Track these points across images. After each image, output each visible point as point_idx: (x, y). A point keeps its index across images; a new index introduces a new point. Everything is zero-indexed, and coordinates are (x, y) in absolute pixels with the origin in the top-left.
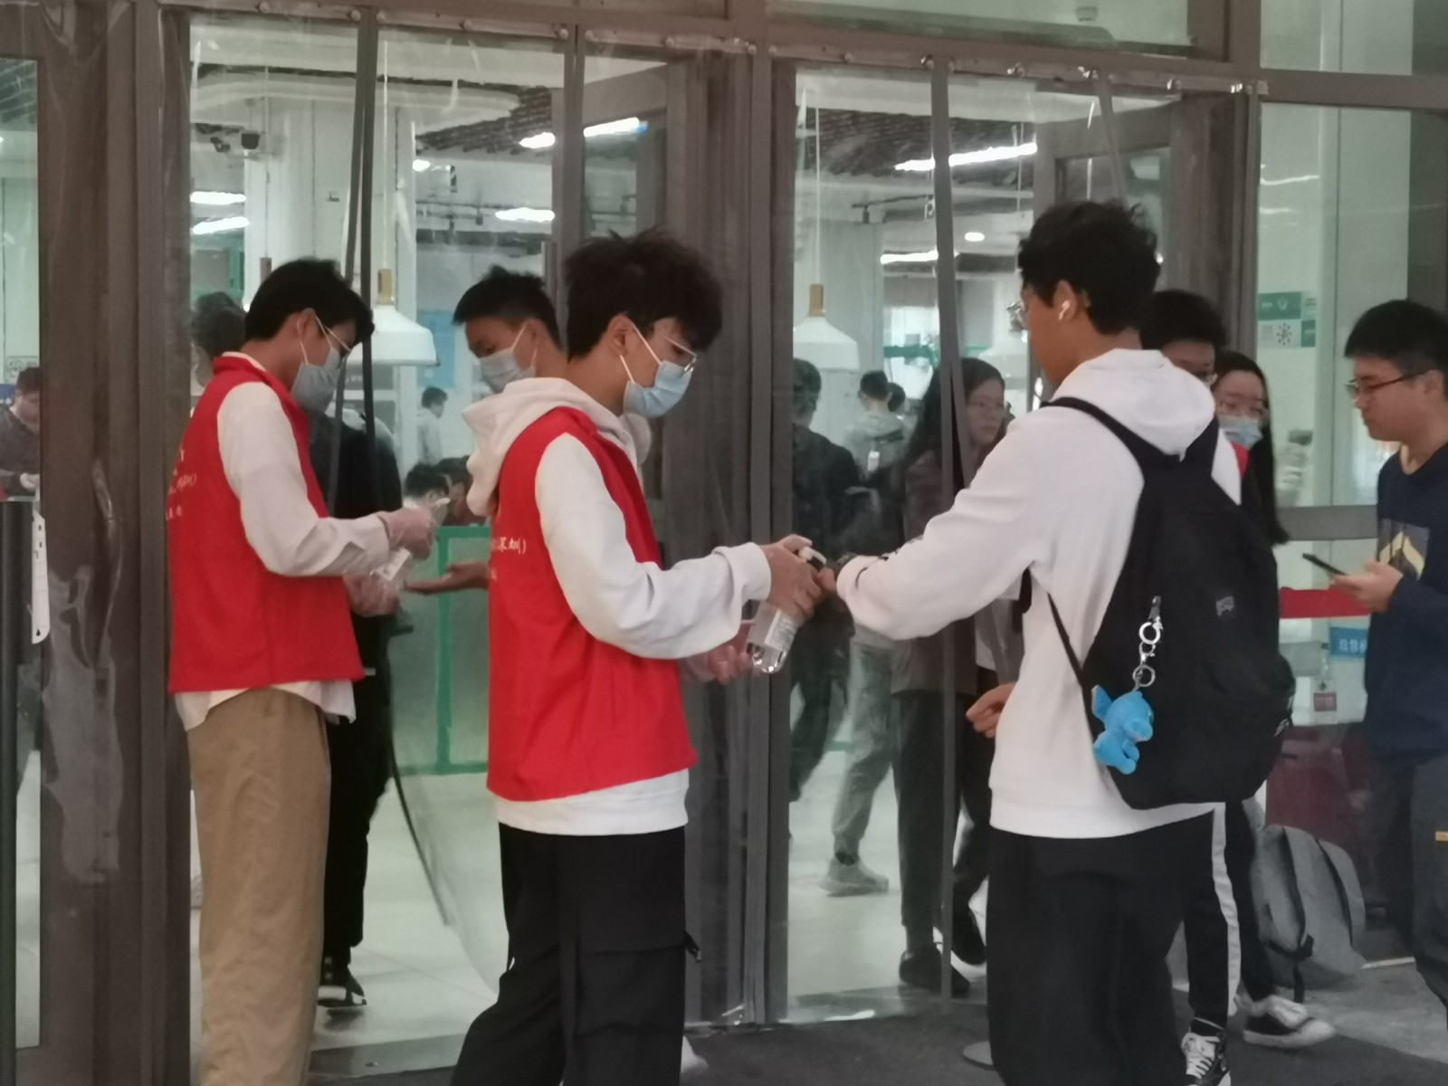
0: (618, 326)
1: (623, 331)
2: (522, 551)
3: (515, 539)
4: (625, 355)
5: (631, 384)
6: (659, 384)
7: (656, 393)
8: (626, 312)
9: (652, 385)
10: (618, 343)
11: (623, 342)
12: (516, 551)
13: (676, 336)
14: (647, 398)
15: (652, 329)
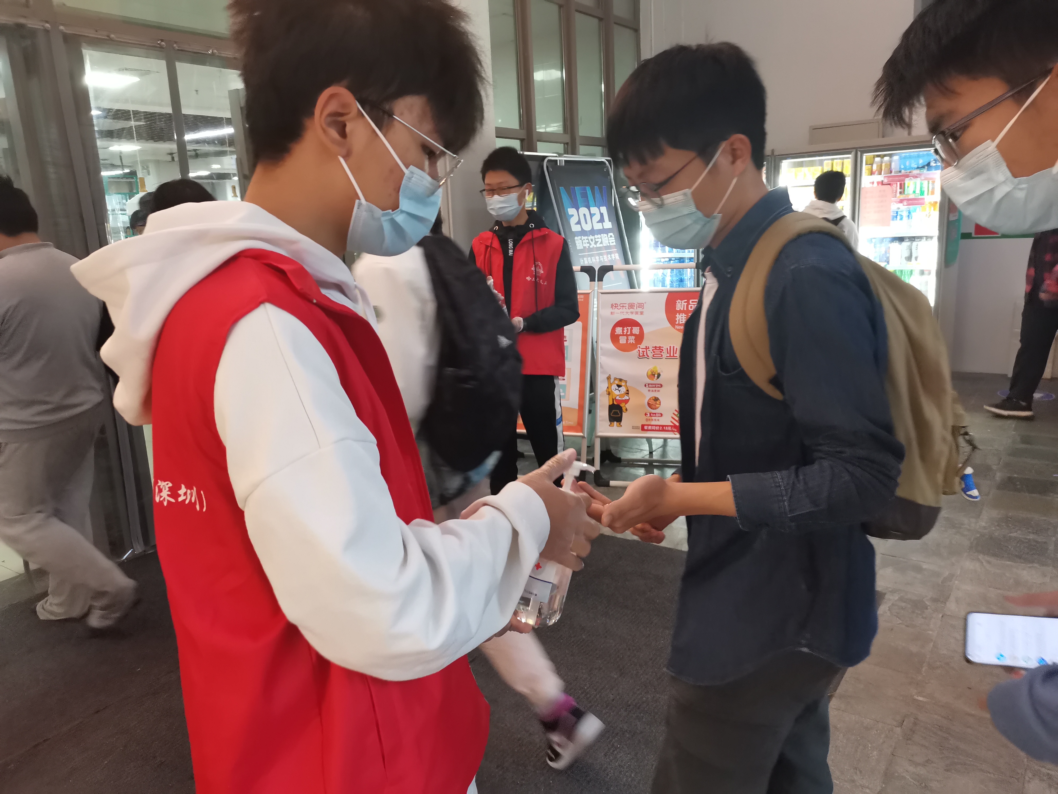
0: (333, 107)
1: (342, 115)
2: (201, 507)
3: (189, 487)
4: (347, 157)
5: (360, 204)
6: (405, 204)
7: (400, 218)
8: (345, 82)
9: (395, 207)
10: (334, 133)
11: (343, 134)
12: (192, 505)
13: (428, 126)
14: (387, 227)
15: (390, 114)
